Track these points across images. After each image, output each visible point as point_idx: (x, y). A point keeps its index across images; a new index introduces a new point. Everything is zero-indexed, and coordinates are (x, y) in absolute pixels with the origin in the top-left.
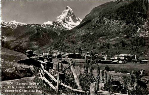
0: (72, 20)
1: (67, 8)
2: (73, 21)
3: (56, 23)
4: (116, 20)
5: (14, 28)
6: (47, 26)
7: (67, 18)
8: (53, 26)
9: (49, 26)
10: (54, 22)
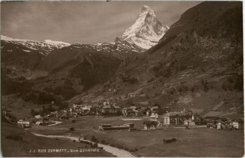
0: (153, 32)
1: (144, 9)
2: (155, 34)
3: (120, 41)
4: (213, 38)
5: (46, 54)
6: (104, 46)
7: (143, 28)
8: (115, 47)
9: (107, 46)
10: (117, 38)
